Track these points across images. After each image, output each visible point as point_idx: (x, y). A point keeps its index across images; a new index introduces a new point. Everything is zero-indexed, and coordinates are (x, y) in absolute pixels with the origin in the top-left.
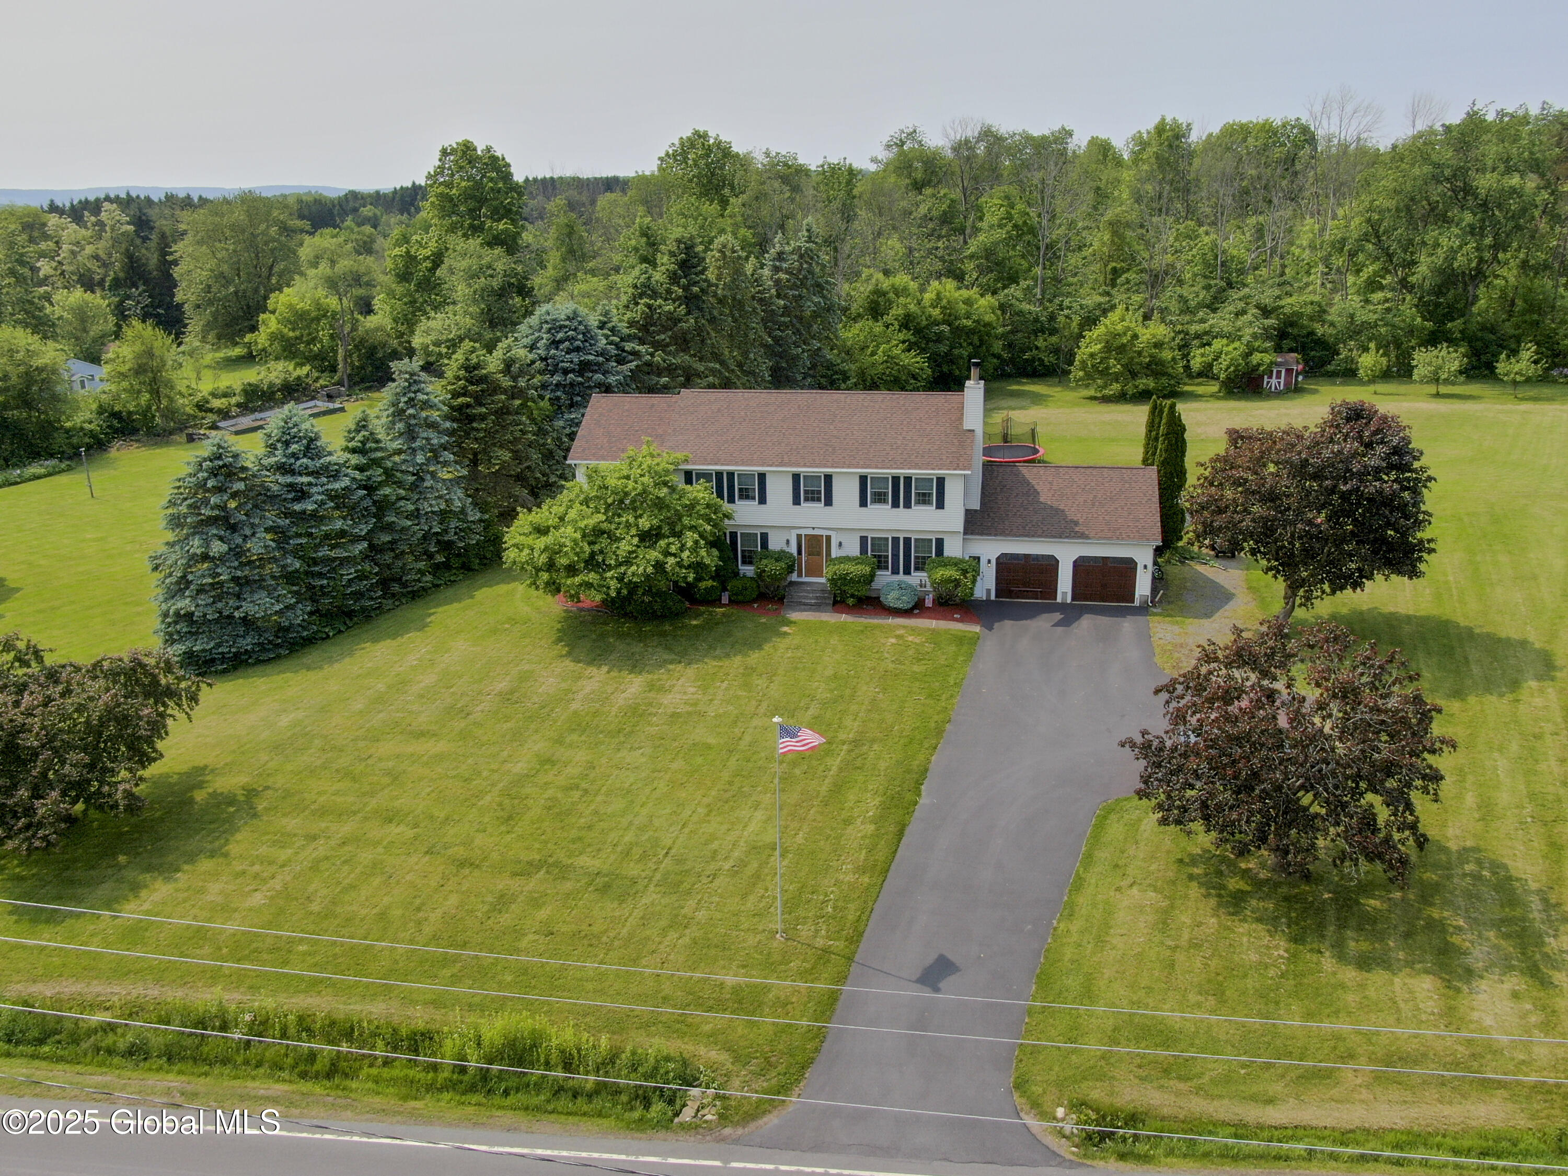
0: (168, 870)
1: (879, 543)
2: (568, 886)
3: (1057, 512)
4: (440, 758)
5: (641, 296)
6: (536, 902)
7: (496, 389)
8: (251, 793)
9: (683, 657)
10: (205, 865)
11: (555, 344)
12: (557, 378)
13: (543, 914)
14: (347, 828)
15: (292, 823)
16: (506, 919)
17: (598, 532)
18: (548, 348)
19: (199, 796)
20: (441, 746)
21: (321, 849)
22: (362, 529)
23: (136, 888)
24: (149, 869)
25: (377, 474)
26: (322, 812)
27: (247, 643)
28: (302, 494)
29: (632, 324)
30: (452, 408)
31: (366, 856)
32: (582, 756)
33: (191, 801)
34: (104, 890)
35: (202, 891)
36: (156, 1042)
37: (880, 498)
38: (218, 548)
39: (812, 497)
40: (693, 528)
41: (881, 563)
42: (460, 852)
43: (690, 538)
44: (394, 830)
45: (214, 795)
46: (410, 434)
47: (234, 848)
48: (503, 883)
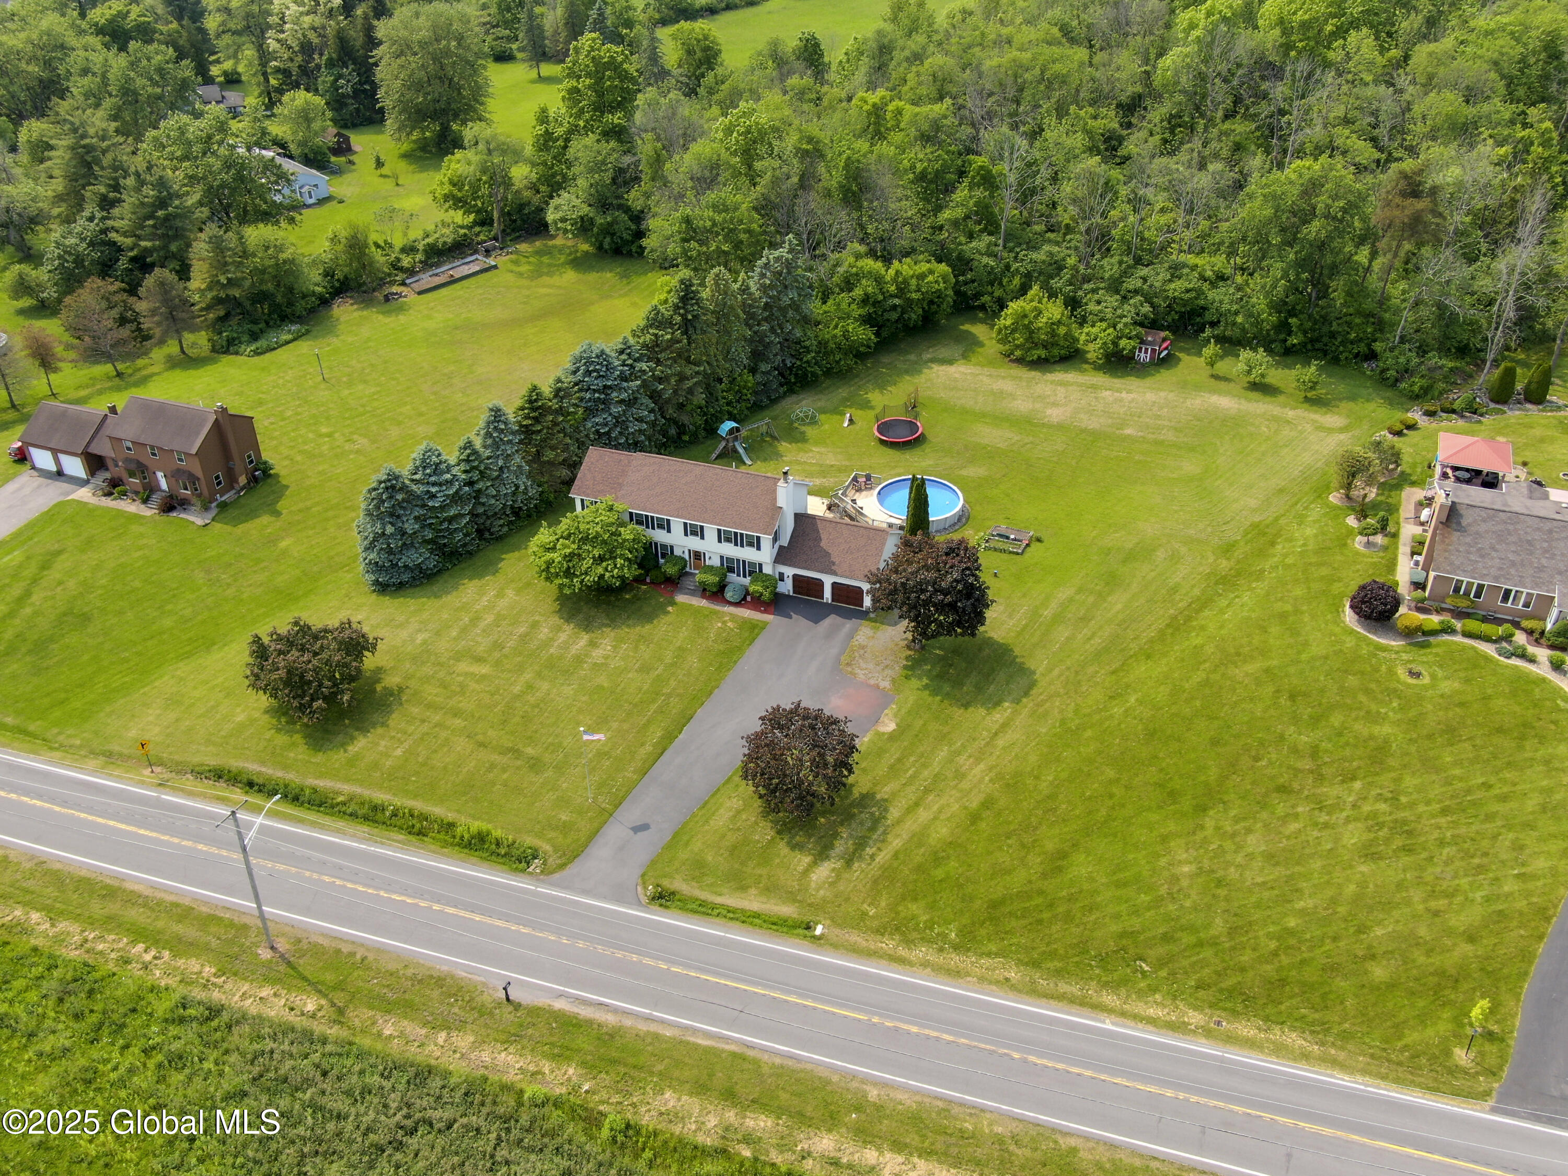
0: (364, 730)
1: (730, 560)
2: (519, 763)
3: (827, 554)
4: (484, 677)
5: (651, 326)
6: (504, 770)
7: (549, 410)
8: (401, 690)
9: (613, 623)
10: (380, 730)
11: (588, 373)
12: (588, 395)
13: (505, 776)
14: (437, 718)
15: (415, 710)
16: (491, 776)
17: (572, 555)
18: (584, 375)
19: (379, 688)
20: (484, 669)
21: (425, 728)
22: (468, 508)
23: (353, 738)
24: (358, 729)
25: (475, 475)
26: (429, 706)
27: (405, 577)
28: (433, 496)
29: (645, 346)
30: (521, 426)
31: (444, 734)
32: (545, 686)
33: (374, 691)
34: (340, 738)
35: (377, 744)
36: (360, 813)
37: (728, 540)
38: (389, 529)
39: (694, 533)
40: (621, 556)
41: (731, 570)
42: (480, 738)
43: (619, 561)
44: (458, 722)
45: (385, 688)
46: (496, 445)
47: (391, 723)
48: (495, 757)
